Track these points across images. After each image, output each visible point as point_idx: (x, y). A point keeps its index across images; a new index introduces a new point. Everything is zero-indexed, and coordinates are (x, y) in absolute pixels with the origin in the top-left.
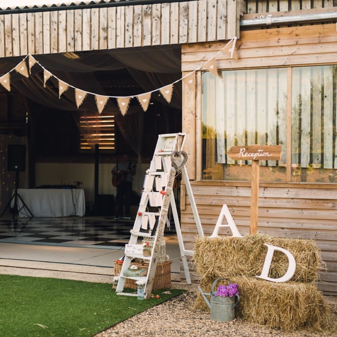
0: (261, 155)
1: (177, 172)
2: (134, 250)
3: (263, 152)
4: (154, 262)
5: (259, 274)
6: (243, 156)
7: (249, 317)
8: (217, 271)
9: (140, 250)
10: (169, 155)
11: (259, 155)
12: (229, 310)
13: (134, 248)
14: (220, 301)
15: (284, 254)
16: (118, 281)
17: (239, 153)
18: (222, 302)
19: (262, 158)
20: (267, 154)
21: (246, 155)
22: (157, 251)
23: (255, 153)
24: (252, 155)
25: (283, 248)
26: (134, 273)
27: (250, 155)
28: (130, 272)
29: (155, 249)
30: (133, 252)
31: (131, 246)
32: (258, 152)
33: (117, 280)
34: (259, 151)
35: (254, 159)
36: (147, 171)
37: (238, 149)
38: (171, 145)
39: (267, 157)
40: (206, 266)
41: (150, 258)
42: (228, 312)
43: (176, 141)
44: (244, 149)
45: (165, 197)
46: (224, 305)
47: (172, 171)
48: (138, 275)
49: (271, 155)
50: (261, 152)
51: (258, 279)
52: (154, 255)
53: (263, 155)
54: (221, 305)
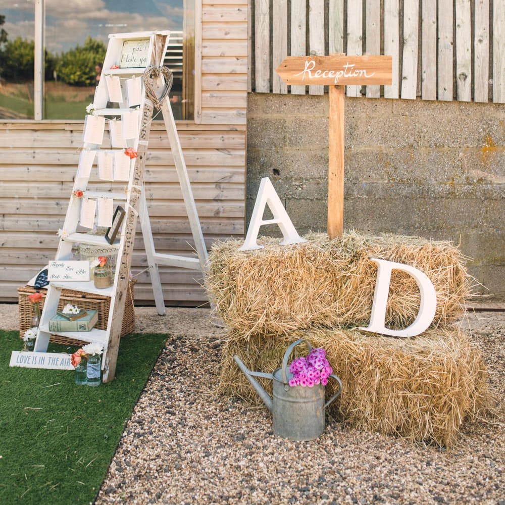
0: (350, 75)
1: (155, 108)
2: (68, 272)
3: (355, 69)
4: (120, 299)
5: (366, 321)
6: (310, 76)
7: (357, 419)
8: (274, 323)
9: (82, 272)
10: (137, 75)
11: (346, 76)
12: (318, 414)
13: (69, 269)
14: (302, 397)
15: (408, 276)
16: (34, 340)
17: (303, 70)
18: (305, 398)
19: (354, 81)
20: (363, 74)
21: (317, 76)
22: (124, 275)
23: (336, 70)
24: (330, 75)
25: (403, 262)
26: (74, 323)
27: (327, 74)
28: (64, 323)
29: (120, 274)
30: (67, 277)
31: (62, 265)
32: (343, 69)
33: (32, 337)
34: (347, 66)
35: (336, 82)
36: (88, 108)
37: (299, 62)
38: (138, 56)
39: (363, 79)
40: (253, 313)
41: (111, 292)
42: (316, 416)
43: (151, 48)
44: (314, 62)
45: (137, 162)
46: (310, 405)
47: (146, 108)
48: (82, 328)
49: (372, 75)
50: (349, 69)
51: (363, 333)
52: (119, 285)
53: (354, 75)
54: (303, 405)
